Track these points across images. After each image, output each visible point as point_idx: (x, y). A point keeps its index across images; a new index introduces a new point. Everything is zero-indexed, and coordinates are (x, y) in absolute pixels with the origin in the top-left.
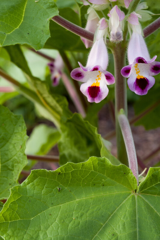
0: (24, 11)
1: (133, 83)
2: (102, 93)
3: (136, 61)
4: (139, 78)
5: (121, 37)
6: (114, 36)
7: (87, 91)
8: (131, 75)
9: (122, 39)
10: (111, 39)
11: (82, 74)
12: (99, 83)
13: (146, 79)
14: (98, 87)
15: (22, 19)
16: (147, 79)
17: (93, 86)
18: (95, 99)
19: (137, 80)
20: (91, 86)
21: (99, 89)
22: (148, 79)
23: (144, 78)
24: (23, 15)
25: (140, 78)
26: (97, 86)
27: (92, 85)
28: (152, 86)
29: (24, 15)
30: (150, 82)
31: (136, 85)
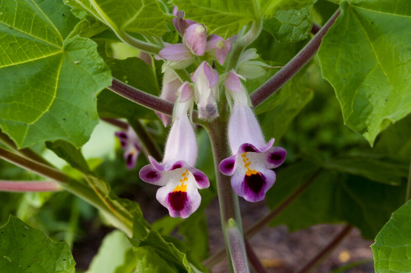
0: (57, 79)
1: (241, 183)
2: (191, 203)
3: (243, 150)
4: (249, 174)
5: (215, 111)
6: (203, 111)
7: (168, 200)
8: (237, 170)
9: (217, 115)
10: (200, 116)
11: (157, 173)
12: (186, 186)
13: (260, 174)
14: (184, 192)
15: (53, 94)
16: (262, 174)
17: (177, 192)
18: (181, 213)
19: (247, 178)
20: (172, 192)
21: (186, 197)
22: (264, 174)
23: (258, 174)
24: (56, 88)
25: (252, 174)
26: (182, 191)
27: (175, 190)
28: (272, 185)
29: (58, 86)
30: (267, 180)
31: (245, 187)
